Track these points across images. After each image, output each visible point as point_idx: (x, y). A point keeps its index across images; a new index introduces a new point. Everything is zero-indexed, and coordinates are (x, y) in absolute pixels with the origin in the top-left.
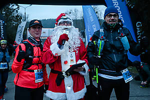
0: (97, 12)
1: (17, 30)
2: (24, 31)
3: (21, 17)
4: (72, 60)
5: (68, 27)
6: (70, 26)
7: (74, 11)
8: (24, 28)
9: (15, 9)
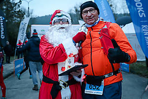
0: (111, 6)
5: (63, 26)
6: (67, 25)
8: (27, 25)
9: (17, 4)
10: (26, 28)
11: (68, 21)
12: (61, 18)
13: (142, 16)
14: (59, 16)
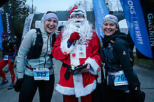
0: (107, 4)
1: (24, 23)
2: (32, 24)
3: (28, 9)
4: (81, 53)
7: (83, 3)
8: (31, 21)
9: (22, 1)
10: (31, 23)
11: (84, 16)
12: (78, 13)
13: (133, 13)
14: (76, 12)
